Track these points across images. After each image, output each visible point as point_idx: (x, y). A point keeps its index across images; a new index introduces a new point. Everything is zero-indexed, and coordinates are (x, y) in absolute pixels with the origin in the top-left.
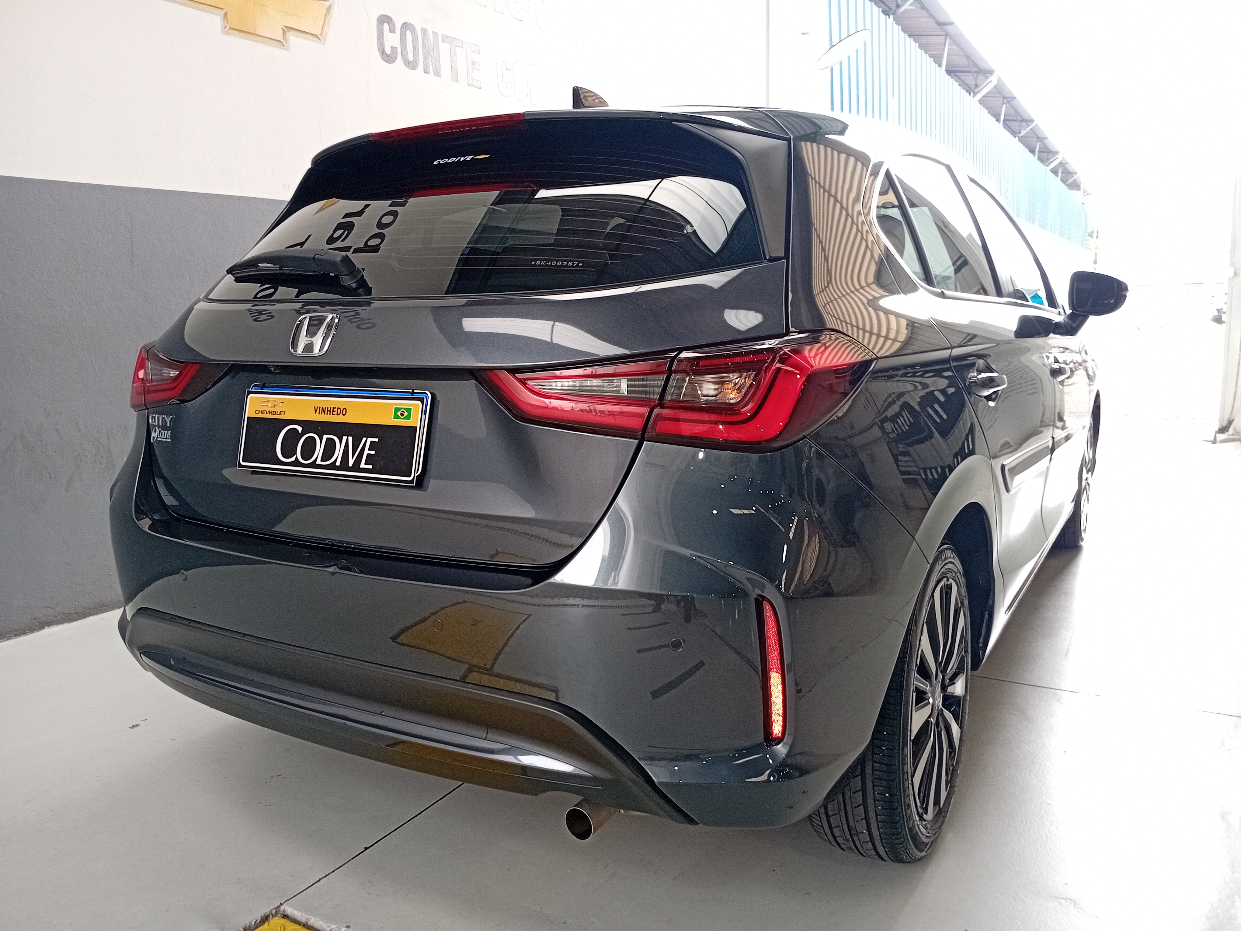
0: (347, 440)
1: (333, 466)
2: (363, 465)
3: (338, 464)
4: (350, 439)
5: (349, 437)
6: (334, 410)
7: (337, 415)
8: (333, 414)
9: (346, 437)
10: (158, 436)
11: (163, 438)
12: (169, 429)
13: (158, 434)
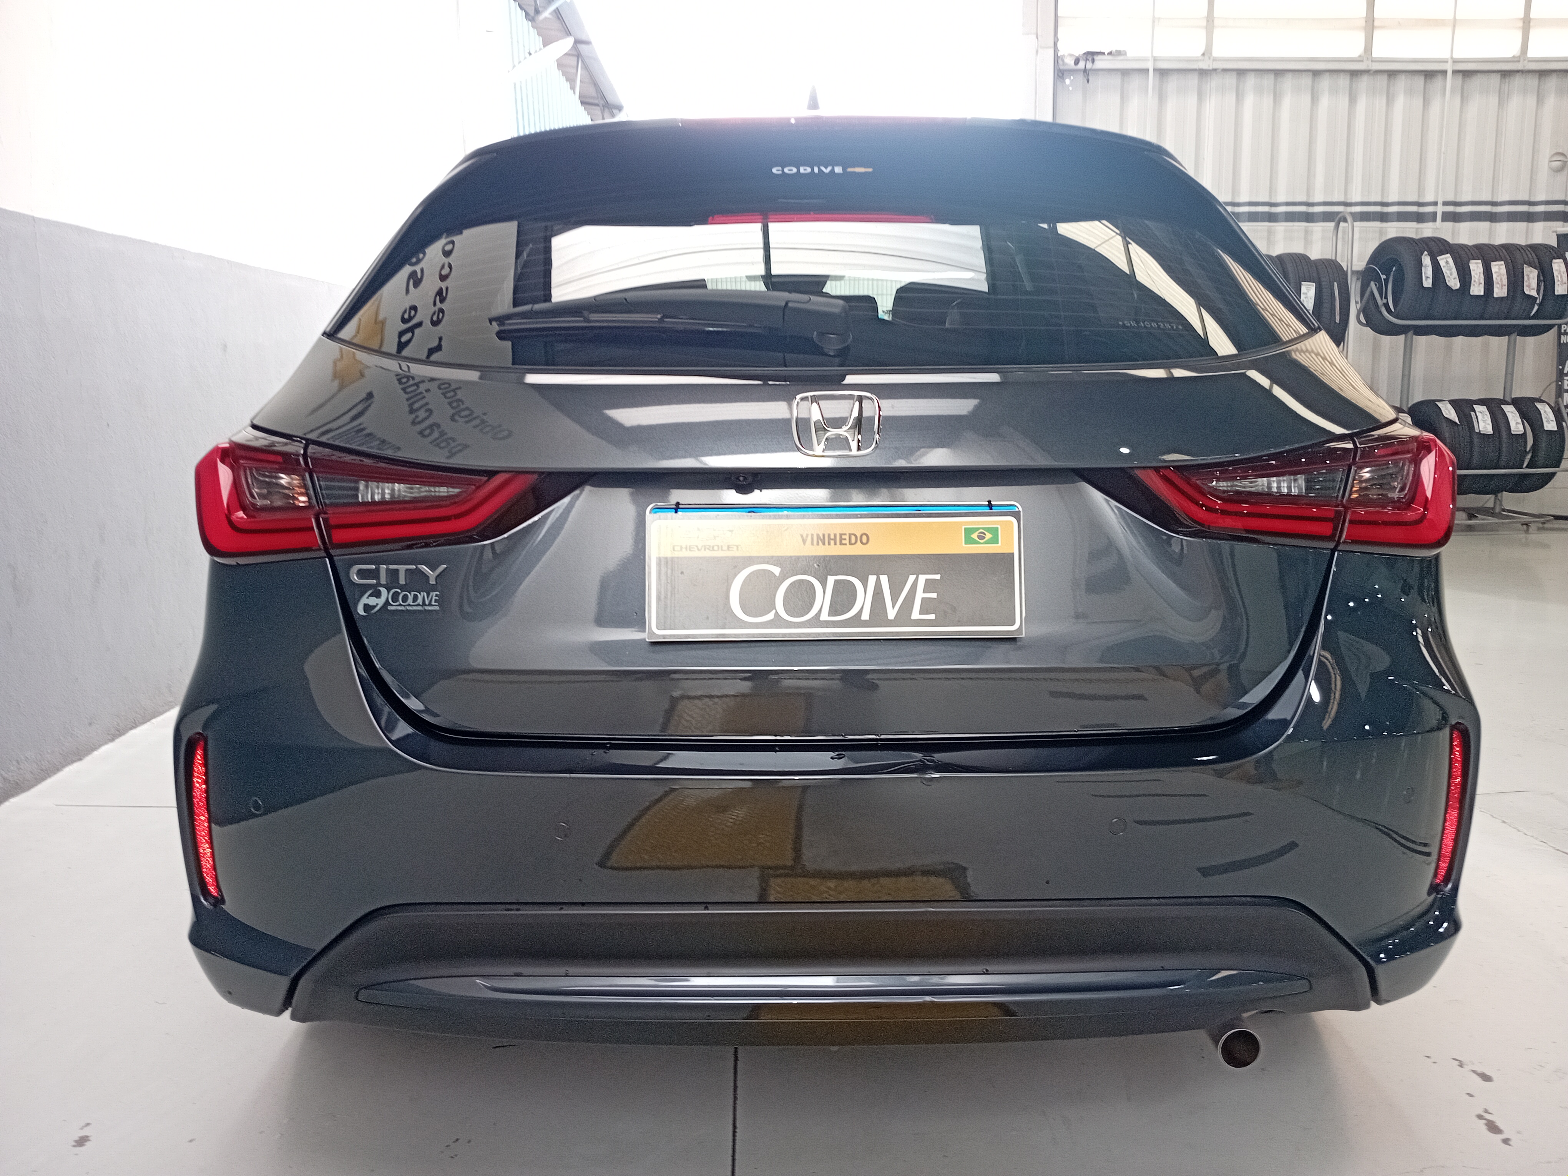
0: (878, 580)
1: (856, 621)
2: (916, 615)
3: (865, 616)
4: (884, 579)
5: (881, 577)
6: (844, 537)
7: (850, 544)
8: (841, 544)
9: (875, 577)
10: (387, 603)
11: (409, 605)
12: (433, 588)
13: (387, 598)
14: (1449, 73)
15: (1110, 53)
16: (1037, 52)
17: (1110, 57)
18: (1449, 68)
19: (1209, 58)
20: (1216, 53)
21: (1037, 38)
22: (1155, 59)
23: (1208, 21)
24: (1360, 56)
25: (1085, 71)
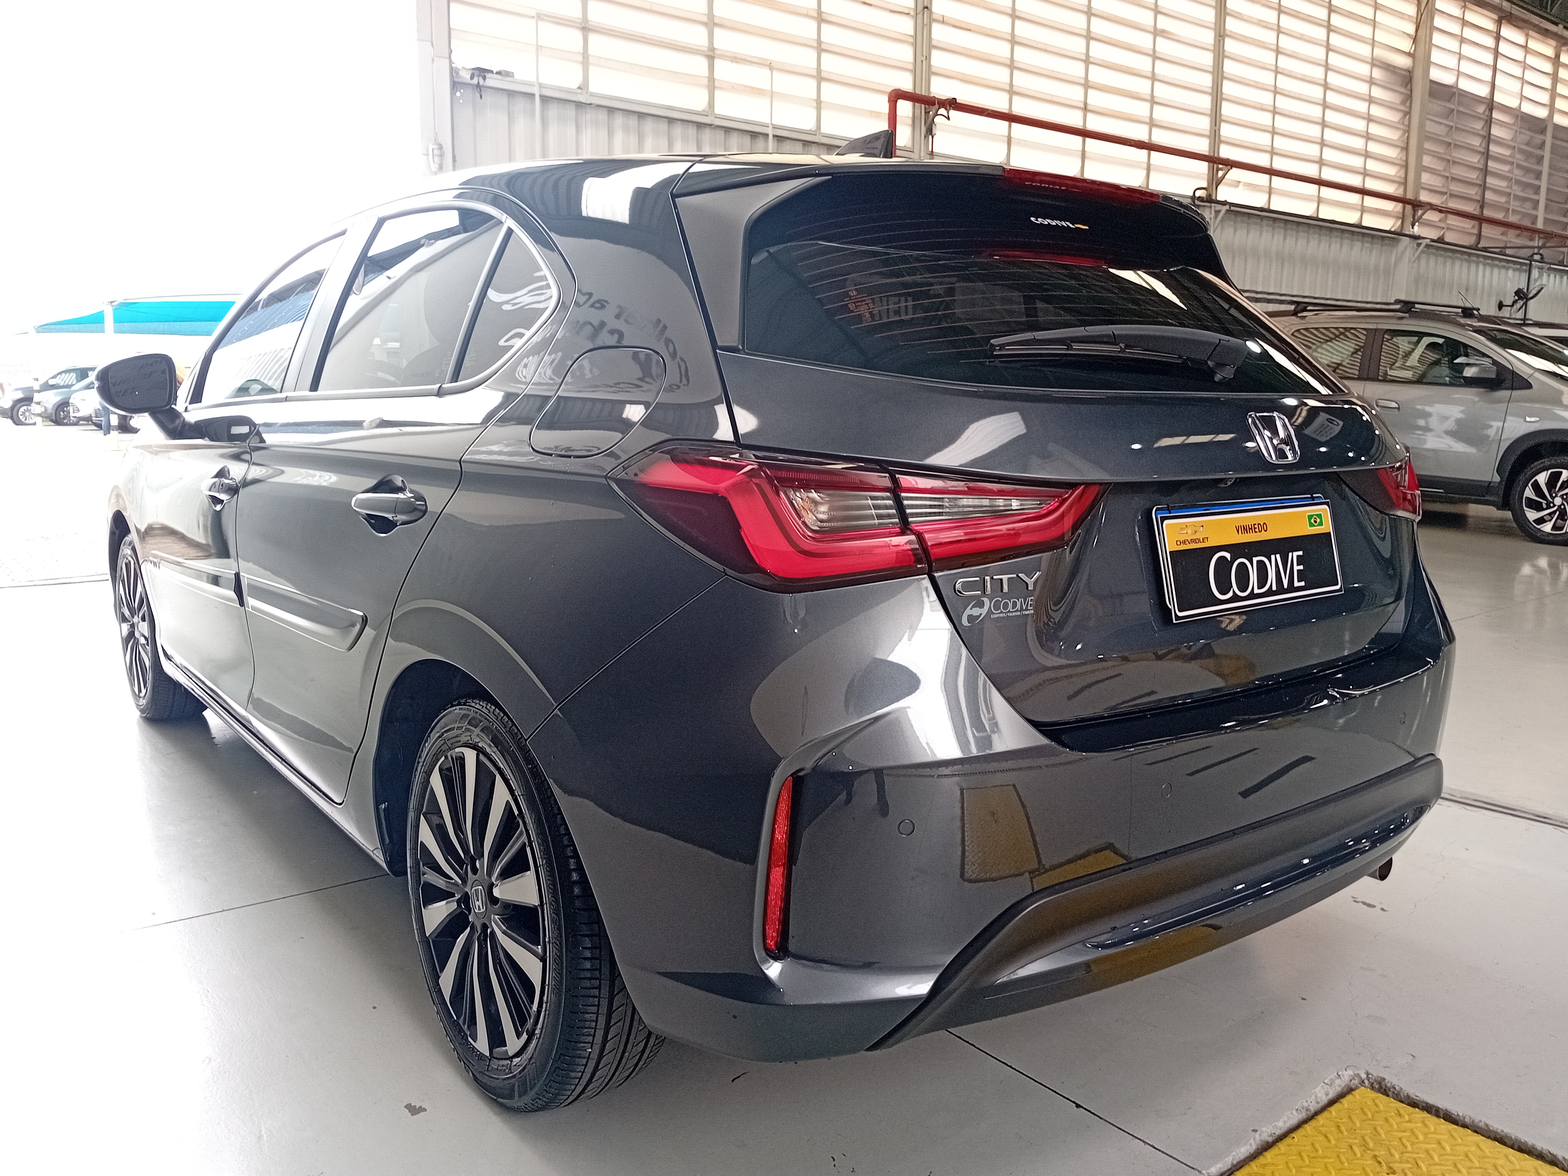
0: (1276, 558)
1: (1270, 592)
2: (1296, 584)
3: (1274, 588)
5: (1277, 555)
8: (1255, 532)
9: (1274, 556)
10: (990, 612)
11: (1009, 612)
12: (1031, 594)
13: (990, 607)
14: (771, 137)
15: (499, 73)
16: (433, 60)
17: (498, 76)
18: (770, 132)
19: (587, 93)
20: (592, 88)
21: (432, 46)
22: (541, 86)
23: (584, 57)
24: (704, 111)
25: (478, 85)
